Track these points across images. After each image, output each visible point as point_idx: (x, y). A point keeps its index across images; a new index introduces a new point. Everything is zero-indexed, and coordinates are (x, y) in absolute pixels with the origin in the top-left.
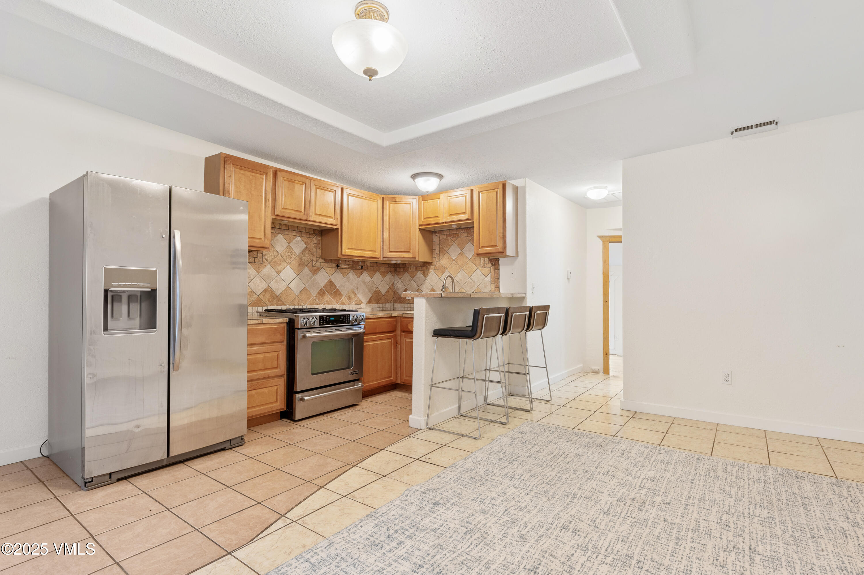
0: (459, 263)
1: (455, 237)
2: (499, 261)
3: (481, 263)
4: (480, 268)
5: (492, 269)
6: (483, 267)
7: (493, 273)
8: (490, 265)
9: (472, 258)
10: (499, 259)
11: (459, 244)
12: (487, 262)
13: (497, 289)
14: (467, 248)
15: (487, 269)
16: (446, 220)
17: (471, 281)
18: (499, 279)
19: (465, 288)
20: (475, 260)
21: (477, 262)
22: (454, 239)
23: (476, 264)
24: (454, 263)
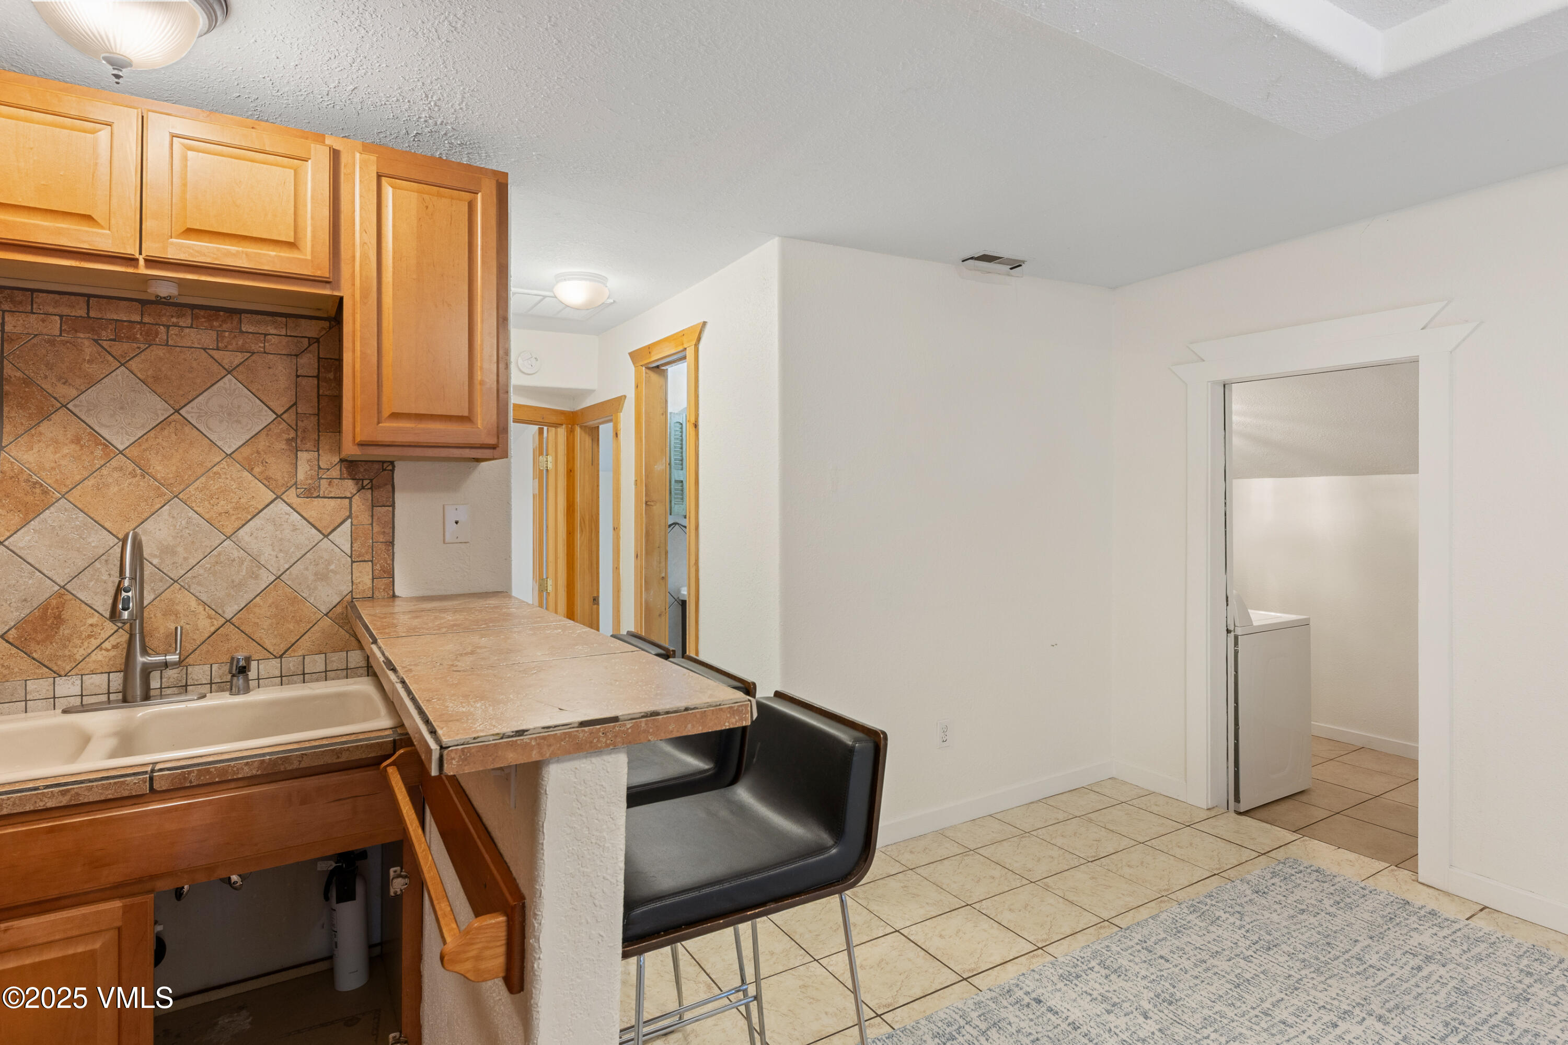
0: (159, 468)
1: (133, 339)
2: (393, 471)
3: (301, 476)
4: (291, 496)
5: (360, 504)
6: (310, 493)
7: (365, 518)
8: (349, 486)
9: (246, 451)
10: (392, 463)
11: (156, 379)
12: (335, 473)
13: (380, 583)
14: (212, 400)
15: (332, 503)
16: (152, 249)
17: (236, 553)
18: (392, 543)
19: (195, 588)
20: (264, 463)
21: (278, 468)
22: (119, 348)
23: (267, 481)
24: (121, 469)
